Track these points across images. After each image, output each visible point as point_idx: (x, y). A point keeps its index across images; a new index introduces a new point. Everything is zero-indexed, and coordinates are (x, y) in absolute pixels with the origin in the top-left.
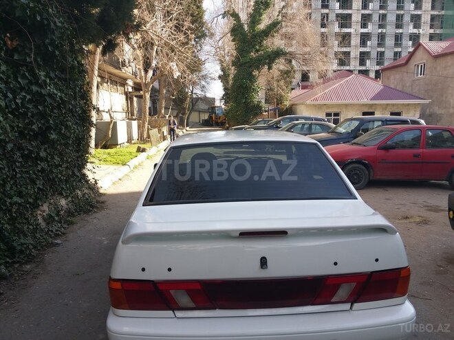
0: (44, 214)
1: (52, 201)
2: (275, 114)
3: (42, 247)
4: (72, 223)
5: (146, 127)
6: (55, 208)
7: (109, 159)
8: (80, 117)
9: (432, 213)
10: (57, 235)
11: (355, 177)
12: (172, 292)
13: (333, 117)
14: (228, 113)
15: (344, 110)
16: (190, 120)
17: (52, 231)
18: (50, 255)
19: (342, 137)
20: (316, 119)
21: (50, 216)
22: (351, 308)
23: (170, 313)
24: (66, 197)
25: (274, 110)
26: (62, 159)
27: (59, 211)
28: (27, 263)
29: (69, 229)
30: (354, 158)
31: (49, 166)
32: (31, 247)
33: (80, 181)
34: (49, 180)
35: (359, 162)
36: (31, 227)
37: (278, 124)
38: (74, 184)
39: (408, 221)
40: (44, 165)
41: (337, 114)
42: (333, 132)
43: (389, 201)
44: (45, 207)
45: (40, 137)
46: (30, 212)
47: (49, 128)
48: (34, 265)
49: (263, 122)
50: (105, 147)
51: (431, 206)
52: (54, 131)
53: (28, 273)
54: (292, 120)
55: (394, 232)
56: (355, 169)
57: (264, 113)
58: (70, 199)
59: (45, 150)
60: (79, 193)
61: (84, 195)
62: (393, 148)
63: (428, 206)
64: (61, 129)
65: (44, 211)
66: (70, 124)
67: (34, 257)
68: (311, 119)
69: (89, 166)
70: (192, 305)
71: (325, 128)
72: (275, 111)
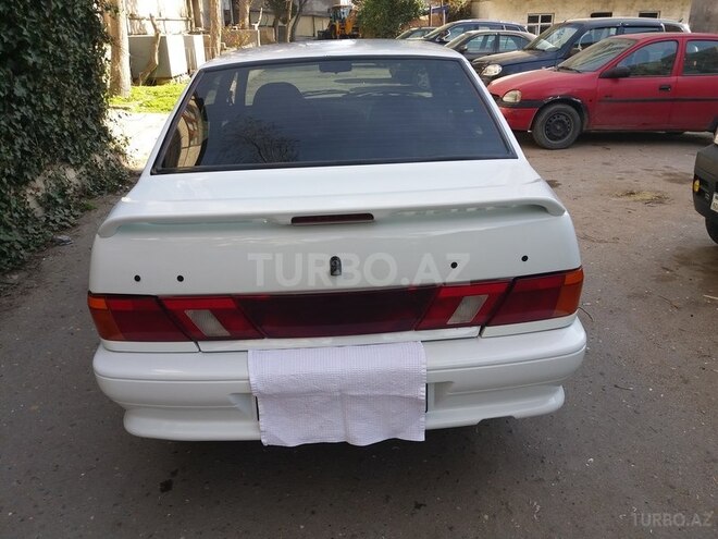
0: (39, 194)
1: (51, 172)
2: (441, 19)
3: (38, 247)
4: (86, 209)
5: (219, 46)
6: (57, 185)
7: (155, 102)
8: (83, 24)
9: (675, 184)
10: (63, 228)
11: (558, 127)
12: (189, 313)
13: (540, 24)
14: (360, 17)
15: (560, 10)
16: (297, 33)
17: (54, 222)
18: (51, 258)
19: (544, 56)
20: (509, 27)
21: (49, 198)
22: (480, 334)
23: (191, 345)
24: (76, 166)
25: (439, 11)
26: (60, 101)
27: (64, 190)
28: (12, 271)
29: (84, 218)
30: (559, 94)
31: (35, 112)
32: (18, 246)
33: (98, 139)
34: (40, 137)
35: (565, 100)
36: (16, 215)
37: (443, 35)
38: (89, 145)
39: (632, 198)
40: (27, 111)
41: (547, 19)
42: (532, 49)
43: (607, 167)
44: (39, 182)
45: (10, 61)
46: (13, 192)
47: (23, 45)
48: (24, 274)
49: (419, 33)
50: (151, 82)
51: (675, 174)
52: (34, 49)
53: (15, 286)
54: (468, 27)
55: (559, 212)
56: (558, 113)
57: (422, 18)
58: (83, 169)
59: (24, 84)
60: (99, 159)
61: (107, 163)
62: (625, 74)
63: (670, 174)
64: (46, 46)
65: (38, 190)
66: (66, 37)
67: (24, 262)
68: (501, 27)
69: (112, 114)
70: (225, 333)
71: (521, 42)
72: (441, 13)
